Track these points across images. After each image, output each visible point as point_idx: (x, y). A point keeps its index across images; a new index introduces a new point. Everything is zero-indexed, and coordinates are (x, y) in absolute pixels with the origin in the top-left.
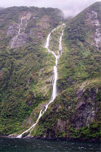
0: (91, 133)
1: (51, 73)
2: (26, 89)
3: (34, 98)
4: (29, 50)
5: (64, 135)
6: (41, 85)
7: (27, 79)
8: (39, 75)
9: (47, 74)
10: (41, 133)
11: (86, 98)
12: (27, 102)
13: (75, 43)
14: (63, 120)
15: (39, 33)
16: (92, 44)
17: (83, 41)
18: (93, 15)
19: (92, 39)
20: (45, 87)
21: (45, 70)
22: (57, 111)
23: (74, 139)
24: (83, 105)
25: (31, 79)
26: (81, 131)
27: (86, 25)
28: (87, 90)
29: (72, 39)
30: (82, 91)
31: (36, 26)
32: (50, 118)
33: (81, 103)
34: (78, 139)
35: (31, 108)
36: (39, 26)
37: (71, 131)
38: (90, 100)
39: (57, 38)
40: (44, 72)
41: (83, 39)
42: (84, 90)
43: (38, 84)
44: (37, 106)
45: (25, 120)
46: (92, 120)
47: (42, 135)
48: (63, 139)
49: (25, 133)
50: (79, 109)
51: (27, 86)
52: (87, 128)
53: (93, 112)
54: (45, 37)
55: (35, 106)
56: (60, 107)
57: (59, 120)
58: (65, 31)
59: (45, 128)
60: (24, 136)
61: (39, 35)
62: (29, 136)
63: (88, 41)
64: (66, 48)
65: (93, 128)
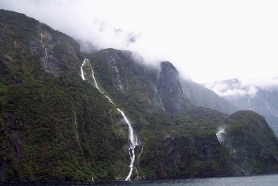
0: (180, 172)
3: (117, 140)
6: (118, 128)
11: (175, 144)
14: (162, 162)
15: (73, 64)
16: (118, 89)
17: (111, 84)
18: (112, 61)
22: (157, 154)
26: (174, 170)
28: (176, 138)
30: (171, 139)
33: (172, 149)
36: (70, 55)
37: (168, 171)
38: (177, 147)
39: (89, 74)
40: (114, 114)
41: (110, 82)
42: (173, 138)
43: (113, 126)
44: (121, 148)
46: (179, 162)
50: (171, 153)
52: (177, 169)
53: (179, 155)
54: (78, 69)
56: (158, 151)
58: (94, 69)
59: (154, 169)
62: (139, 177)
63: (114, 85)
65: (182, 169)
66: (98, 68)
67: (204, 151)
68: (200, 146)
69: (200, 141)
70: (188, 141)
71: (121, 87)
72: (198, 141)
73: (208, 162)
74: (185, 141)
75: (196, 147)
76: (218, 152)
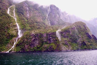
0: (37, 49)
1: (16, 26)
2: (5, 32)
3: (10, 36)
4: (3, 13)
5: (28, 50)
6: (12, 30)
7: (5, 27)
8: (11, 26)
9: (14, 26)
10: (20, 50)
11: (36, 37)
12: (7, 37)
13: (20, 14)
14: (27, 45)
15: (4, 7)
16: (26, 16)
17: (23, 14)
18: (26, 5)
19: (26, 14)
20: (14, 31)
21: (13, 24)
22: (25, 41)
23: (31, 51)
24: (34, 40)
25: (7, 27)
26: (34, 48)
27: (24, 8)
28: (36, 34)
29: (19, 12)
30: (34, 34)
31: (2, 3)
32: (22, 44)
33: (34, 39)
34: (33, 51)
35: (9, 40)
36: (4, 3)
37: (30, 49)
38: (37, 38)
39: (12, 10)
40: (13, 25)
41: (23, 13)
42: (35, 34)
43: (11, 30)
44: (12, 39)
45: (7, 45)
46: (37, 45)
47: (20, 51)
48: (27, 52)
49: (10, 51)
50: (33, 41)
51: (6, 30)
52: (35, 48)
53: (38, 42)
54: (7, 9)
55: (10, 39)
56: (26, 40)
57: (26, 45)
58: (16, 9)
59: (21, 48)
60: (10, 52)
61: (5, 7)
62: (13, 51)
63: (25, 14)
64: (17, 16)
65: (38, 48)
66: (17, 8)
67: (50, 40)
68: (48, 37)
69: (48, 35)
70: (42, 35)
71: (28, 15)
72: (47, 35)
73: (51, 45)
74: (41, 35)
75: (46, 38)
76: (56, 40)
